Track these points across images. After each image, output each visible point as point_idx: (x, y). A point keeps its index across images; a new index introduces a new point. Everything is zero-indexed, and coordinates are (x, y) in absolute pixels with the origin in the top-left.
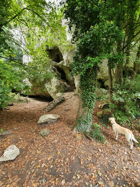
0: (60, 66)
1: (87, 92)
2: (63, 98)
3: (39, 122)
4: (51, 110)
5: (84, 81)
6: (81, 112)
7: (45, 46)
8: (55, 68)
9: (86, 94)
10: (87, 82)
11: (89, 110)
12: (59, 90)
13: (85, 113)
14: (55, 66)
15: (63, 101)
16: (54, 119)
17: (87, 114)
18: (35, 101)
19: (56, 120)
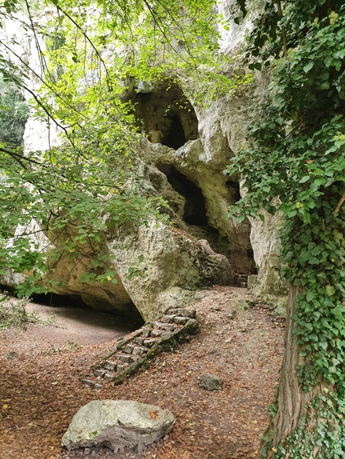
0: (183, 165)
1: (327, 303)
2: (194, 315)
3: (70, 437)
4: (133, 373)
5: (311, 245)
6: (290, 408)
7: (123, 79)
8: (158, 172)
9: (318, 314)
10: (326, 250)
11: (337, 407)
12: (172, 278)
13: (316, 417)
14: (160, 165)
15: (190, 332)
16: (143, 432)
17: (329, 427)
18: (60, 321)
19: (155, 436)
